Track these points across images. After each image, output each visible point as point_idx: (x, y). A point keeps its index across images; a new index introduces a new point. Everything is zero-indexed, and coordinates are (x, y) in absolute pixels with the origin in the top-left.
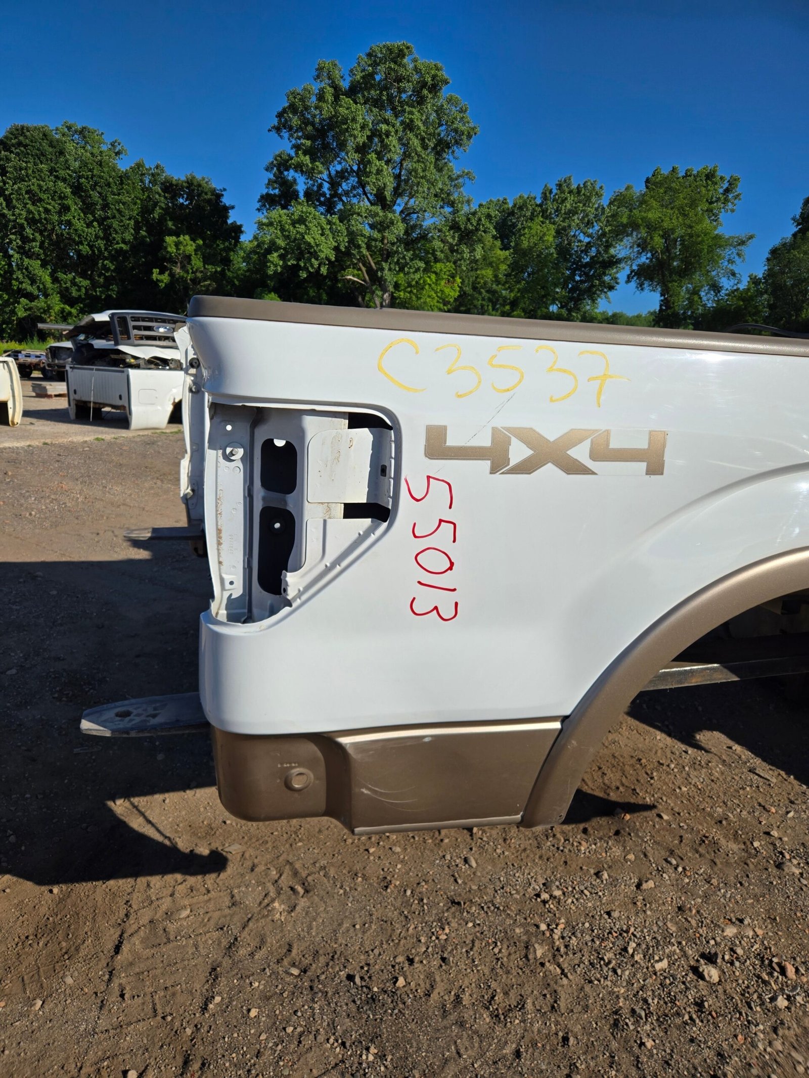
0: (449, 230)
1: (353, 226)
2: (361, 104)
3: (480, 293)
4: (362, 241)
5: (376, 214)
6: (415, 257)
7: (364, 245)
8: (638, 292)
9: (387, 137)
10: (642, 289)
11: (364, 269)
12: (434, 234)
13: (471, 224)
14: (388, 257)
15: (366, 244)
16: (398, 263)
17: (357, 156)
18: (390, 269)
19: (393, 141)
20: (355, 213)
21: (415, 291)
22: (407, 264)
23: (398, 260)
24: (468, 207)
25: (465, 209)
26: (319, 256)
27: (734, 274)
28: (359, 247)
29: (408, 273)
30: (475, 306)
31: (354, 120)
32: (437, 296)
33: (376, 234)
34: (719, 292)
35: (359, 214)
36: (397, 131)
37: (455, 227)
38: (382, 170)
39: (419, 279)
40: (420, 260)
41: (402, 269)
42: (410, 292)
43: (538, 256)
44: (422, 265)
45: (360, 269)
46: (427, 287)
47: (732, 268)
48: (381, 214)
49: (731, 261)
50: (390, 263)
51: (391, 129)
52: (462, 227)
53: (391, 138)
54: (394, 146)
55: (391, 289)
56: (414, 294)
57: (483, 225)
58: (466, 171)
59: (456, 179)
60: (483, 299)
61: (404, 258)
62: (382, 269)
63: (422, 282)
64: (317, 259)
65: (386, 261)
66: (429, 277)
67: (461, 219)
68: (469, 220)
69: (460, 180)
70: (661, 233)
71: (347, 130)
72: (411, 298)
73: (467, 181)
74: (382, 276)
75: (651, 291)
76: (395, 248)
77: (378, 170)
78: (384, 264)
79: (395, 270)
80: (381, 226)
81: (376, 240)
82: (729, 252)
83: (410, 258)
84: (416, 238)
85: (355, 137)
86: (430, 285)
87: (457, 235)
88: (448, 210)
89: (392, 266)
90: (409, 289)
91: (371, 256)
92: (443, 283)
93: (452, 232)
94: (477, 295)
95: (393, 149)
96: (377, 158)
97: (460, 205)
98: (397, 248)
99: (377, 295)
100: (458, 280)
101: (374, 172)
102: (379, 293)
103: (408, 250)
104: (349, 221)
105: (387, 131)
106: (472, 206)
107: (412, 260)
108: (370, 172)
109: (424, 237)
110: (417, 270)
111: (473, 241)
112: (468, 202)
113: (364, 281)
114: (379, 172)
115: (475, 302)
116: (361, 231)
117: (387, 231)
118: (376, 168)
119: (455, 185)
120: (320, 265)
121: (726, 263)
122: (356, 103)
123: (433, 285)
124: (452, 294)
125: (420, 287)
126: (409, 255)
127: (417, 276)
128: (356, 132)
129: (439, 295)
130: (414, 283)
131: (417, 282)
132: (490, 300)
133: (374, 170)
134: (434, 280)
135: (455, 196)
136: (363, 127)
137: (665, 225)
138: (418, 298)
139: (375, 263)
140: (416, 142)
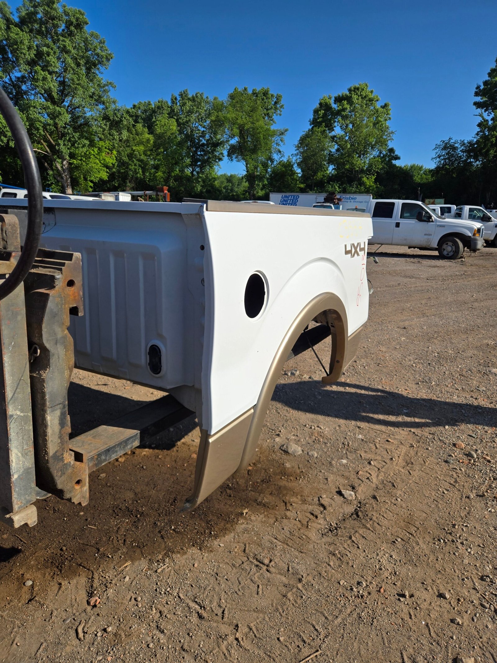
0: (103, 120)
1: (31, 114)
2: (26, 32)
3: (133, 161)
4: (40, 125)
5: (49, 108)
6: (81, 137)
7: (41, 128)
8: (230, 162)
9: (48, 56)
10: (232, 160)
11: (44, 144)
12: (92, 122)
13: (117, 116)
14: (62, 137)
15: (42, 127)
16: (69, 140)
17: (28, 68)
18: (64, 145)
19: (52, 59)
20: (32, 106)
21: (84, 159)
22: (76, 142)
23: (70, 139)
24: (114, 106)
25: (113, 106)
26: (6, 135)
27: (280, 152)
28: (38, 129)
29: (78, 148)
30: (130, 169)
31: (21, 42)
32: (100, 162)
33: (51, 122)
34: (273, 162)
35: (34, 107)
36: (55, 53)
37: (106, 118)
38: (46, 78)
39: (87, 151)
40: (87, 139)
41: (73, 145)
42: (81, 160)
43: (169, 139)
44: (87, 142)
45: (42, 144)
46: (92, 156)
47: (278, 148)
48: (51, 107)
49: (278, 144)
50: (64, 141)
51: (50, 50)
52: (111, 118)
53: (50, 57)
54: (54, 62)
55: (67, 157)
56: (84, 161)
57: (125, 118)
58: (109, 82)
59: (104, 87)
60: (135, 165)
61: (73, 137)
62: (59, 145)
63: (88, 153)
64: (6, 136)
65: (61, 139)
66: (93, 150)
67: (110, 113)
68: (115, 114)
69: (106, 88)
70: (237, 126)
71: (17, 49)
72: (82, 164)
73: (111, 88)
74: (59, 149)
75: (237, 161)
76: (66, 131)
77: (43, 77)
78: (59, 141)
79: (68, 145)
80: (54, 116)
81: (49, 125)
82: (275, 139)
83: (78, 137)
84: (81, 125)
85: (24, 54)
86: (94, 155)
87: (108, 124)
88: (101, 107)
89: (66, 143)
90: (80, 158)
91: (50, 135)
92: (104, 154)
93: (104, 121)
94: (130, 162)
95: (53, 64)
96: (42, 70)
97: (108, 104)
98: (68, 130)
99: (58, 161)
100: (115, 152)
101: (41, 79)
102: (60, 161)
103: (76, 132)
104: (28, 111)
105: (47, 52)
106: (117, 105)
107: (79, 139)
108: (38, 79)
109: (87, 124)
110: (84, 146)
111: (120, 127)
112: (114, 102)
113: (47, 152)
114: (44, 79)
115: (130, 167)
116: (38, 118)
117: (57, 119)
118: (42, 76)
119: (104, 91)
120: (8, 141)
121: (275, 145)
122: (22, 31)
123: (96, 155)
124: (111, 161)
125: (87, 156)
126: (77, 135)
127: (85, 149)
128: (24, 51)
129: (102, 162)
130: (83, 154)
131: (85, 154)
132: (140, 166)
133: (40, 78)
134: (96, 152)
135: (105, 98)
136: (29, 48)
137: (239, 121)
138: (87, 164)
139: (54, 140)
140: (69, 60)
